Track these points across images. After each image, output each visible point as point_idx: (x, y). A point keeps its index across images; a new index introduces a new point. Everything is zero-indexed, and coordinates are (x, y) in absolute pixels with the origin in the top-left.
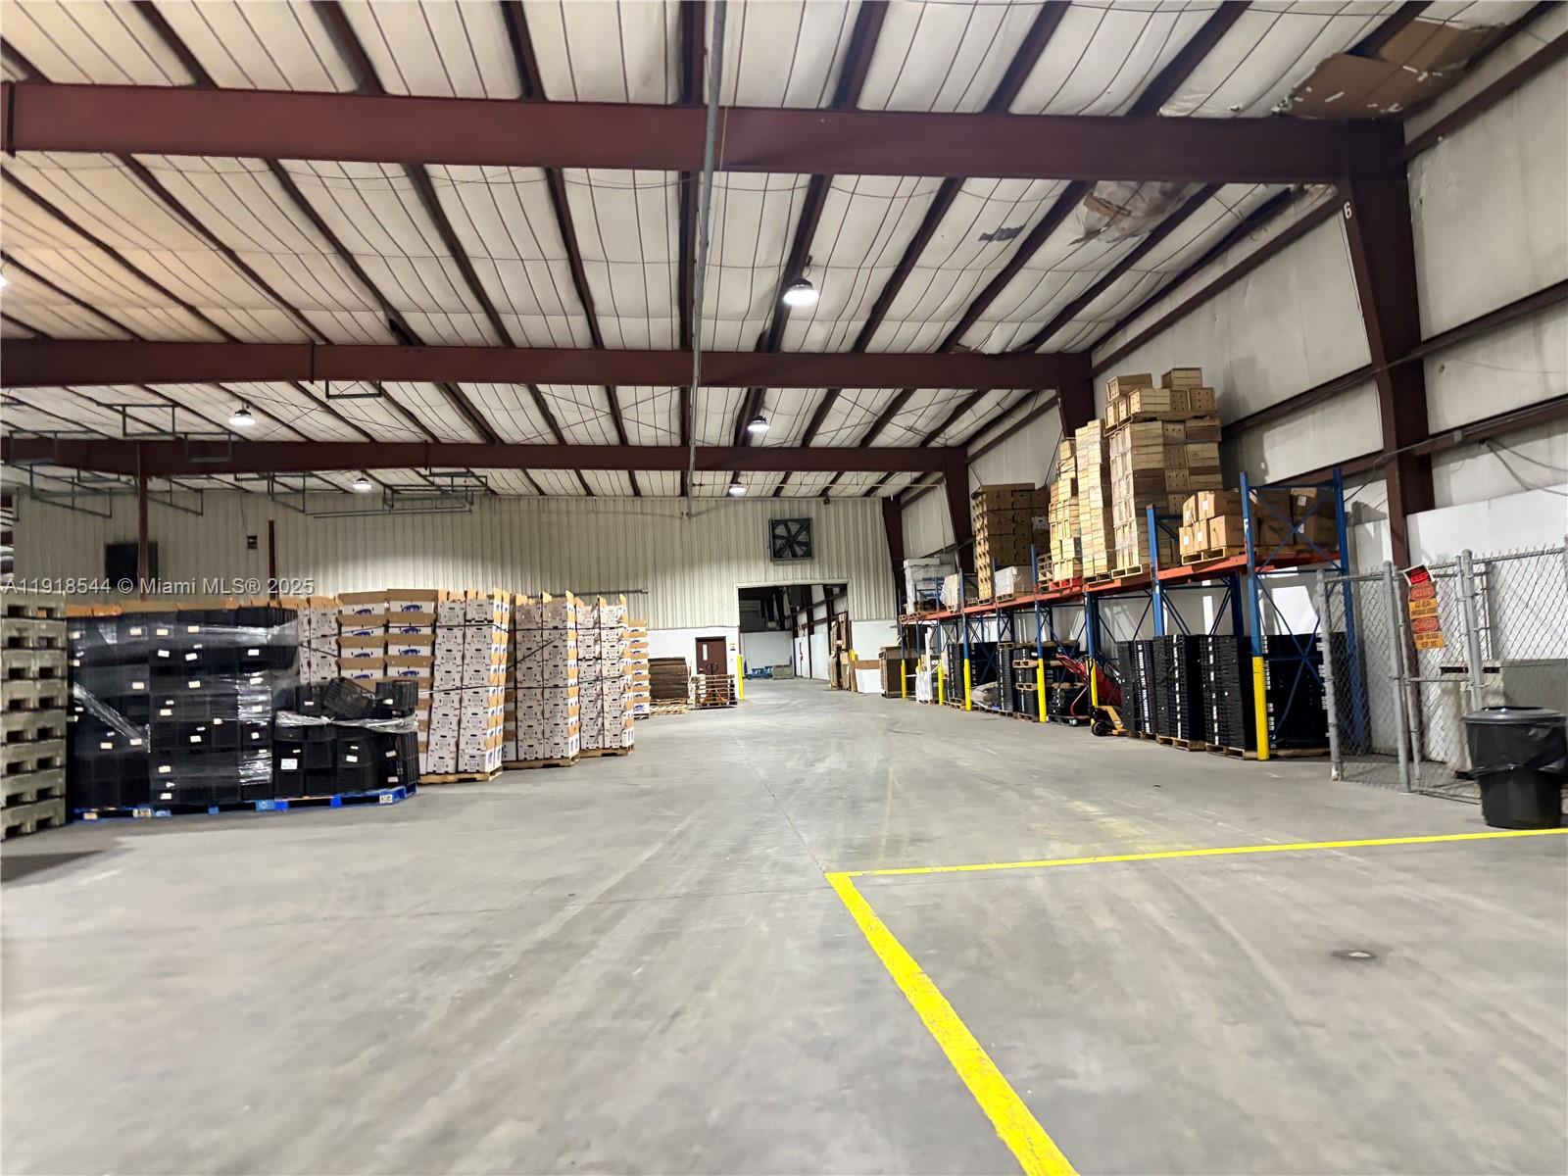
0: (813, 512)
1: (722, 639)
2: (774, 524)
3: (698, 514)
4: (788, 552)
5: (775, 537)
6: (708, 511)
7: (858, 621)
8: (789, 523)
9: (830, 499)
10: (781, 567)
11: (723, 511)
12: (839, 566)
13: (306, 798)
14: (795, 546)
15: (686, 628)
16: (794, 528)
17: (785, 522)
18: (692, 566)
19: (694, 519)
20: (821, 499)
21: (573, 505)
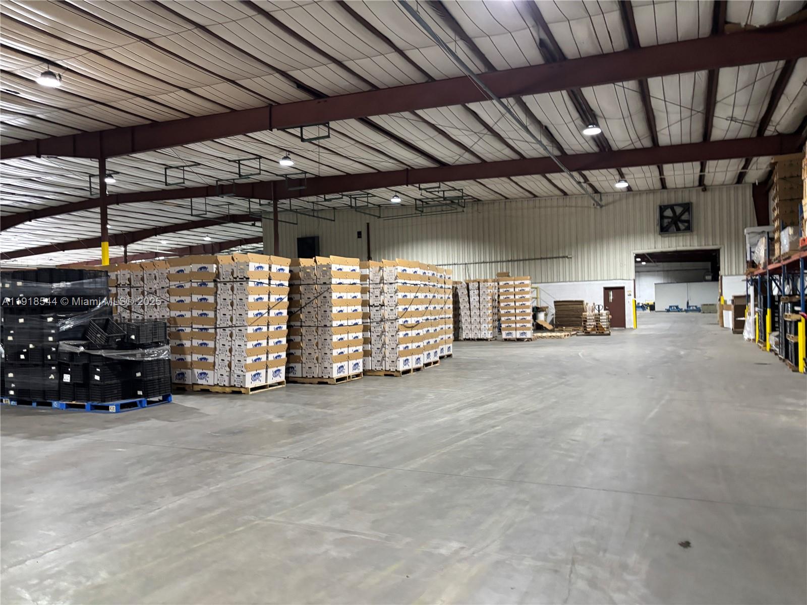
0: (693, 197)
1: (623, 288)
2: (662, 209)
3: (607, 205)
4: (673, 228)
5: (662, 217)
6: (614, 202)
7: (728, 275)
8: (675, 207)
9: (707, 188)
10: (666, 239)
11: (624, 201)
12: (714, 236)
13: (74, 402)
14: (679, 223)
15: (597, 280)
16: (679, 210)
17: (672, 207)
18: (602, 239)
19: (604, 208)
20: (700, 188)
21: (525, 203)
